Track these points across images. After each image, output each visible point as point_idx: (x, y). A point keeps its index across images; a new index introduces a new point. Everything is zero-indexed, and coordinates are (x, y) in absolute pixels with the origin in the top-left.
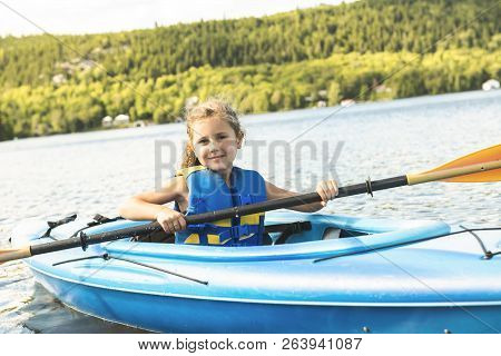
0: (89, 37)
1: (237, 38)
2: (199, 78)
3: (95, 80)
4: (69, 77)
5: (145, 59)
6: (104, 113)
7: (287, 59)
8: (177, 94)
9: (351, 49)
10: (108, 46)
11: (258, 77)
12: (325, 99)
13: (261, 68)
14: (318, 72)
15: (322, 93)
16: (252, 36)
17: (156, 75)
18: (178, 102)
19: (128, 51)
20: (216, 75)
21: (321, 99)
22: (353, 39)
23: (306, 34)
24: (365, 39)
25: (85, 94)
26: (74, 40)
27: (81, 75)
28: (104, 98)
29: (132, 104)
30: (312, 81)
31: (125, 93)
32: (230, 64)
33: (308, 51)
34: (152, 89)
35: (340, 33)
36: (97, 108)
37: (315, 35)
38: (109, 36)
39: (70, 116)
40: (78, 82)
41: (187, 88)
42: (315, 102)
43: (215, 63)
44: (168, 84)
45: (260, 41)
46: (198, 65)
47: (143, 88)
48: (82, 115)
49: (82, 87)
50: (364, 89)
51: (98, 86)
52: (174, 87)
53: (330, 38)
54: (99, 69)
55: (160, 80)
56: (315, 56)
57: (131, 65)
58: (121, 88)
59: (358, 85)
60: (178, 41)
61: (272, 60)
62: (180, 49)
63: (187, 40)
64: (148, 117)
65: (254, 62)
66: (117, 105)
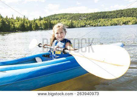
0: (84, 14)
1: (107, 14)
2: (100, 20)
3: (85, 20)
4: (81, 19)
5: (92, 17)
6: (86, 25)
7: (114, 18)
8: (97, 23)
9: (125, 17)
10: (87, 15)
11: (109, 20)
12: (120, 24)
13: (110, 19)
14: (119, 20)
15: (120, 23)
16: (109, 14)
17: (94, 19)
18: (97, 24)
19: (90, 16)
20: (103, 20)
21: (119, 24)
22: (125, 15)
23: (117, 14)
24: (127, 15)
25: (83, 22)
26: (83, 14)
27: (83, 19)
28: (86, 23)
29: (90, 24)
30: (118, 21)
31: (89, 22)
32: (105, 18)
33: (118, 17)
34: (93, 22)
35: (123, 14)
36: (85, 24)
37: (119, 14)
38: (87, 14)
39: (81, 25)
40: (83, 20)
41: (98, 22)
42: (118, 24)
43: (103, 18)
44: (95, 21)
45: (110, 15)
46: (100, 18)
47: (92, 21)
48: (83, 25)
49: (83, 21)
50: (127, 23)
51: (85, 21)
52: (96, 21)
53: (121, 15)
54: (86, 18)
55: (94, 20)
56: (119, 17)
57: (90, 18)
58: (89, 21)
59: (126, 22)
60: (97, 15)
61: (112, 18)
62: (98, 16)
63: (99, 15)
64: (92, 26)
65: (109, 18)
66: (88, 24)
